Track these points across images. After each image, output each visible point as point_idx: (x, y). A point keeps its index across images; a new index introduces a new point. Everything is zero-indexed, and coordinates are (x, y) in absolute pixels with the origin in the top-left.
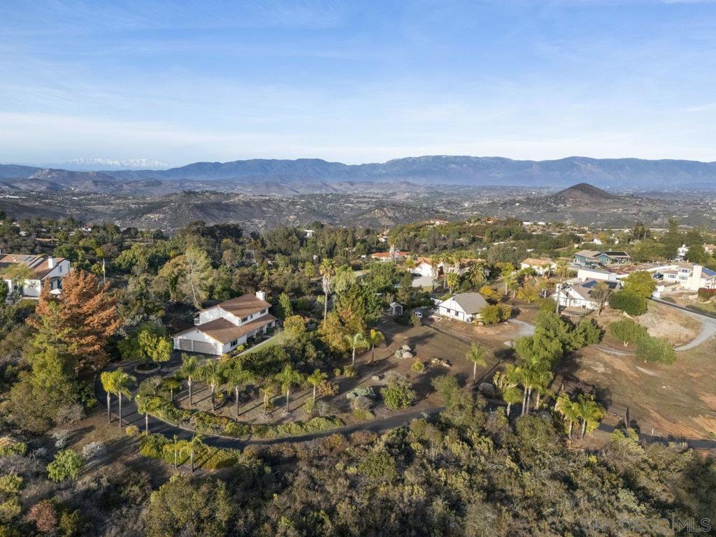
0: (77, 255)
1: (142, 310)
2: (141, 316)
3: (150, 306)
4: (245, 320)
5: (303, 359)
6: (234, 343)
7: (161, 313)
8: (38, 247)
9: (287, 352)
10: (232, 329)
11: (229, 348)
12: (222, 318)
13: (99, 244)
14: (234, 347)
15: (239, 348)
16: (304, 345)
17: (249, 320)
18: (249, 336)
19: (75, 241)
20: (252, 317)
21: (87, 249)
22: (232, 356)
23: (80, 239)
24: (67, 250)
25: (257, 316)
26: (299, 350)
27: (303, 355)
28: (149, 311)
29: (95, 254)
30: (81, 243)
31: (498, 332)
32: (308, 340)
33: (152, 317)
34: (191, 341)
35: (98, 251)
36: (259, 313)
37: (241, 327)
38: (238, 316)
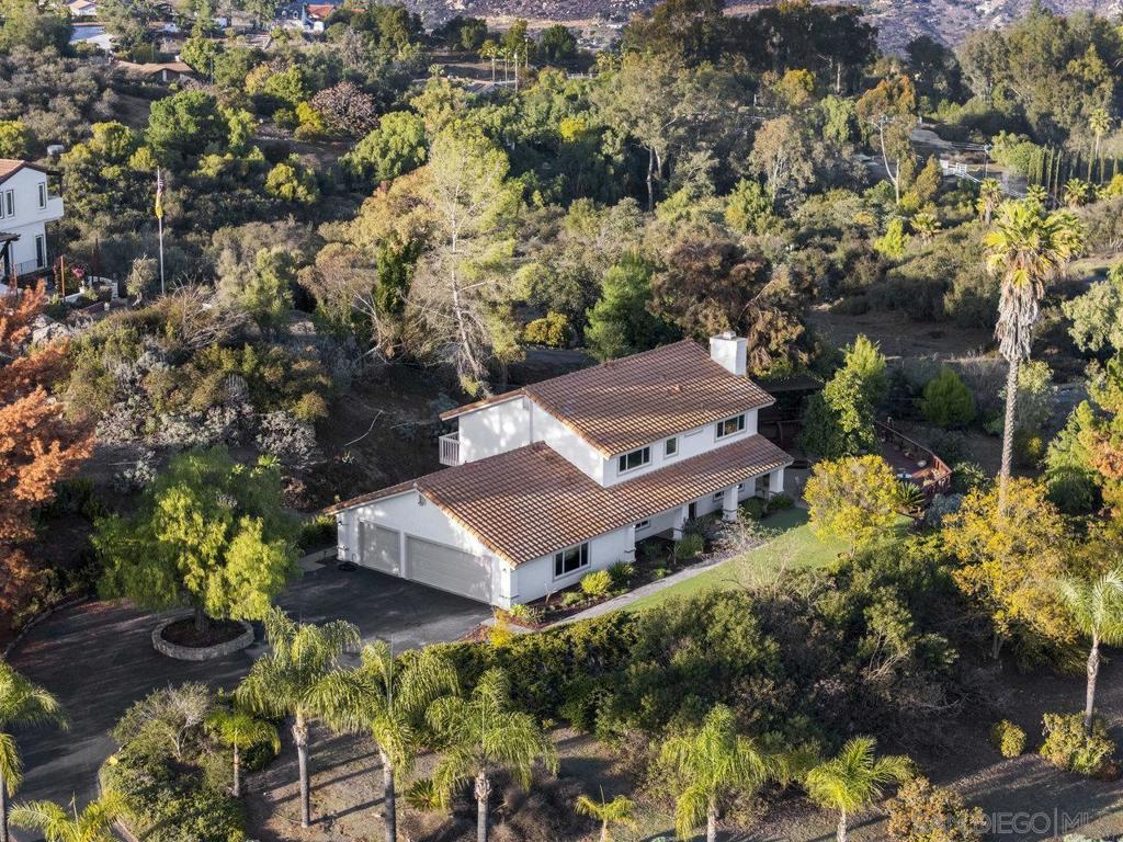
0: (224, 127)
1: (235, 389)
2: (230, 415)
3: (269, 373)
4: (637, 458)
5: (849, 668)
6: (573, 561)
7: (308, 405)
8: (108, 95)
9: (765, 629)
10: (567, 498)
11: (543, 578)
12: (538, 447)
13: (309, 86)
14: (568, 579)
15: (588, 585)
16: (864, 602)
17: (659, 460)
18: (646, 533)
19: (234, 73)
20: (671, 448)
21: (265, 106)
22: (549, 618)
23: (250, 67)
24: (191, 110)
25: (699, 442)
26: (829, 623)
27: (847, 648)
28: (264, 394)
29: (293, 124)
30: (252, 83)
32: (887, 581)
33: (276, 419)
34: (396, 533)
35: (304, 112)
36: (712, 430)
37: (614, 490)
38: (600, 440)
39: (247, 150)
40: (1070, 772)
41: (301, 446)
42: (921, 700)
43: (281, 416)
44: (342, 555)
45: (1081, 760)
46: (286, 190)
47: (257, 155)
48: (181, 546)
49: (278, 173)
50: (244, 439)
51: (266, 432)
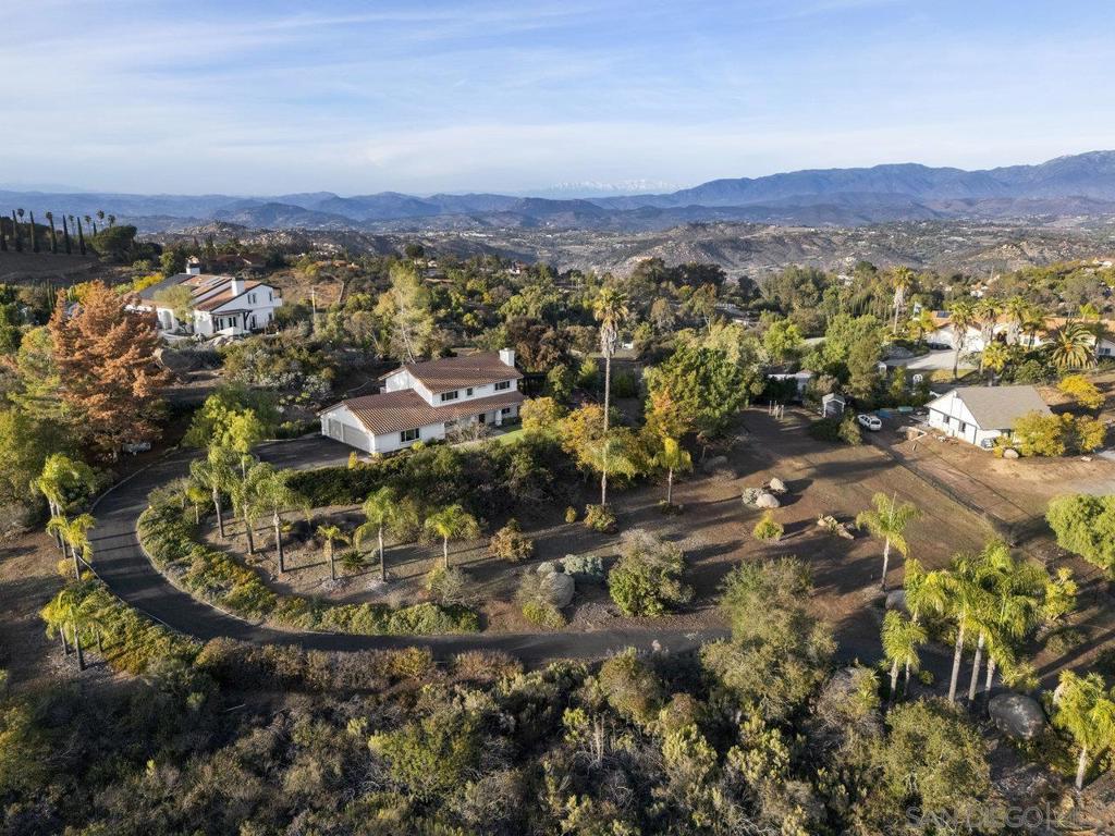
0: (450, 301)
1: (294, 365)
2: (292, 376)
3: (312, 360)
4: (451, 396)
6: (411, 437)
7: (325, 373)
10: (413, 411)
11: (394, 443)
12: (409, 390)
13: (489, 287)
14: (407, 444)
15: (415, 446)
17: (463, 397)
20: (470, 392)
21: (472, 294)
24: (438, 293)
25: (485, 392)
28: (308, 368)
29: (482, 300)
31: (1052, 476)
33: (312, 379)
34: (339, 423)
35: (486, 296)
36: (492, 387)
37: (437, 409)
38: (430, 387)
39: (456, 309)
40: (593, 528)
41: (322, 389)
42: (532, 495)
43: (315, 377)
44: (323, 433)
45: (599, 525)
46: (470, 323)
47: (461, 310)
48: (215, 420)
49: (468, 316)
50: (297, 385)
51: (307, 384)
